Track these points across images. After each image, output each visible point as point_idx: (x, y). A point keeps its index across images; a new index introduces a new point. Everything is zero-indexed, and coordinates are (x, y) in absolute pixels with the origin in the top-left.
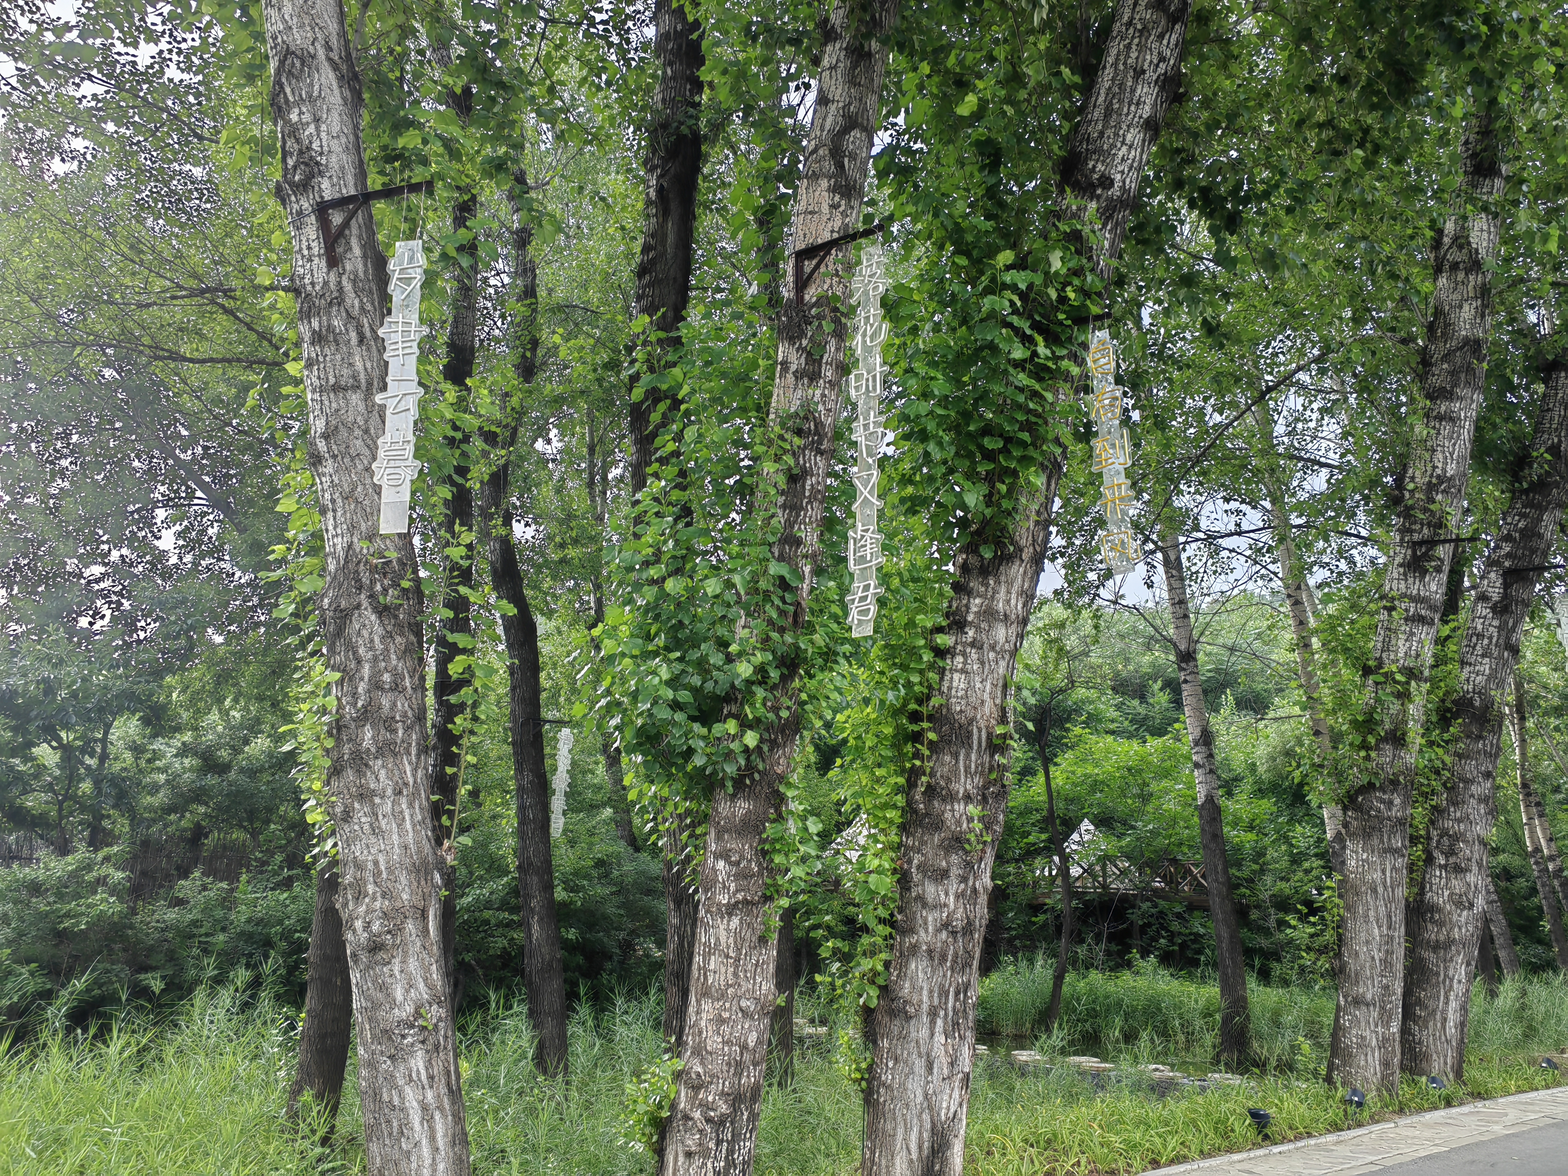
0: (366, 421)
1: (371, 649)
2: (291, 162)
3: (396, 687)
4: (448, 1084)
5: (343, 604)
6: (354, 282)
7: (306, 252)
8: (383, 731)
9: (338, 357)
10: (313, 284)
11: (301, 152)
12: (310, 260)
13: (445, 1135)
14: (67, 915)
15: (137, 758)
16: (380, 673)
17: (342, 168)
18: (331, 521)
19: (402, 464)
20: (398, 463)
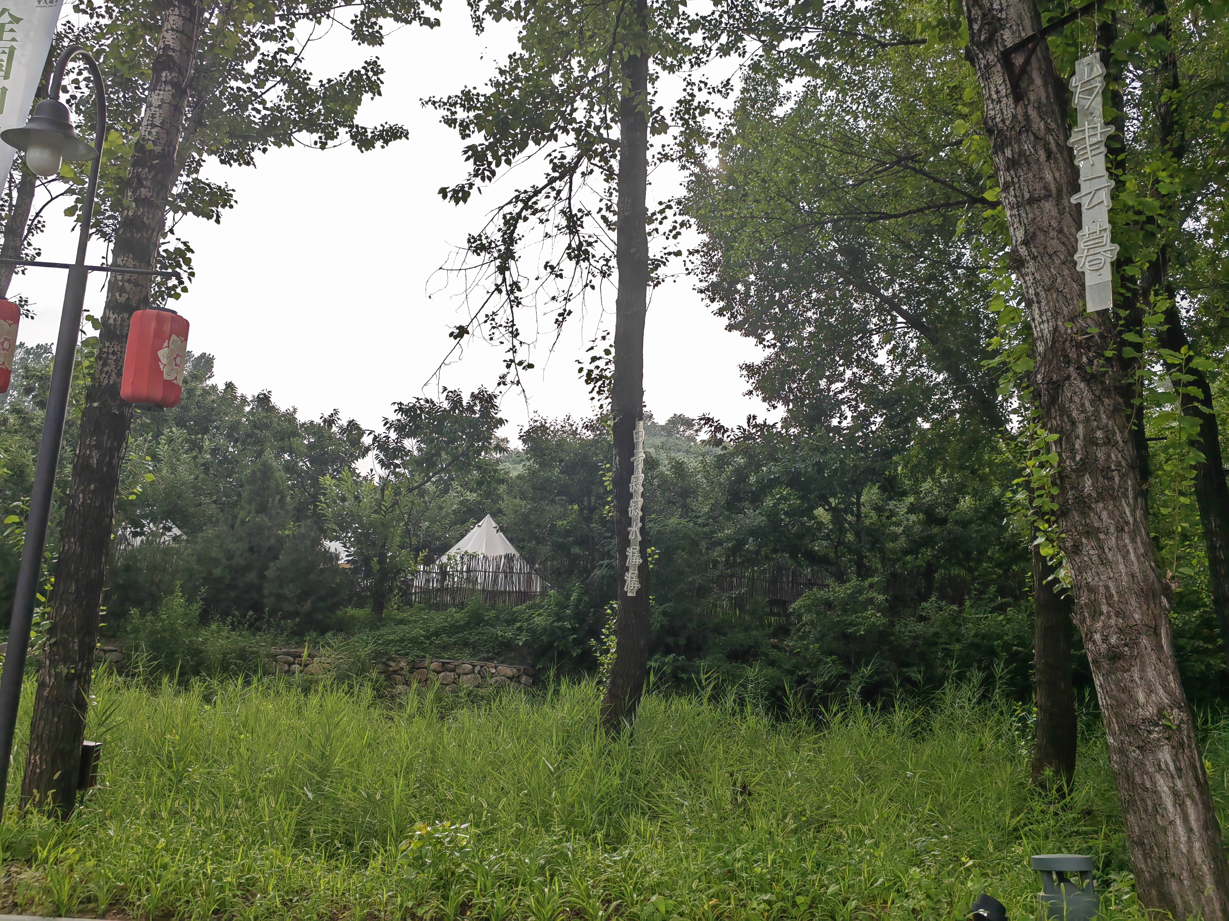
0: (1059, 223)
1: (1083, 412)
2: (976, 27)
3: (1109, 441)
4: (1196, 778)
5: (1055, 377)
6: (1038, 108)
7: (995, 96)
8: (1101, 479)
9: (1030, 175)
10: (1003, 121)
11: (984, 15)
12: (999, 101)
13: (1197, 820)
14: (851, 624)
15: (879, 516)
16: (1093, 431)
17: (1020, 17)
18: (1037, 311)
19: (1101, 250)
20: (1097, 250)
